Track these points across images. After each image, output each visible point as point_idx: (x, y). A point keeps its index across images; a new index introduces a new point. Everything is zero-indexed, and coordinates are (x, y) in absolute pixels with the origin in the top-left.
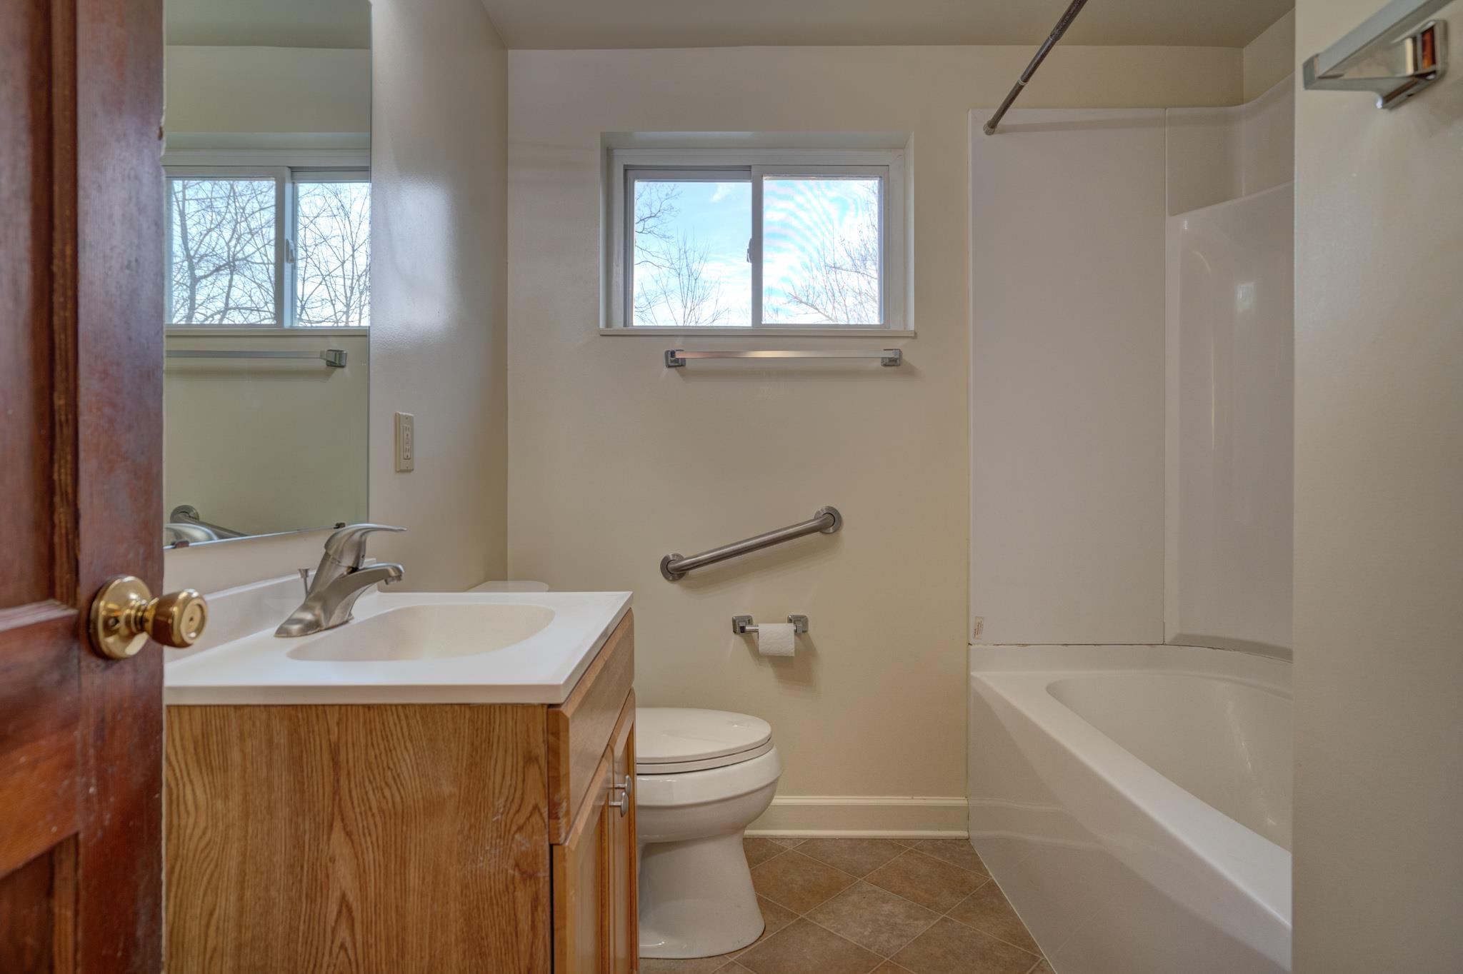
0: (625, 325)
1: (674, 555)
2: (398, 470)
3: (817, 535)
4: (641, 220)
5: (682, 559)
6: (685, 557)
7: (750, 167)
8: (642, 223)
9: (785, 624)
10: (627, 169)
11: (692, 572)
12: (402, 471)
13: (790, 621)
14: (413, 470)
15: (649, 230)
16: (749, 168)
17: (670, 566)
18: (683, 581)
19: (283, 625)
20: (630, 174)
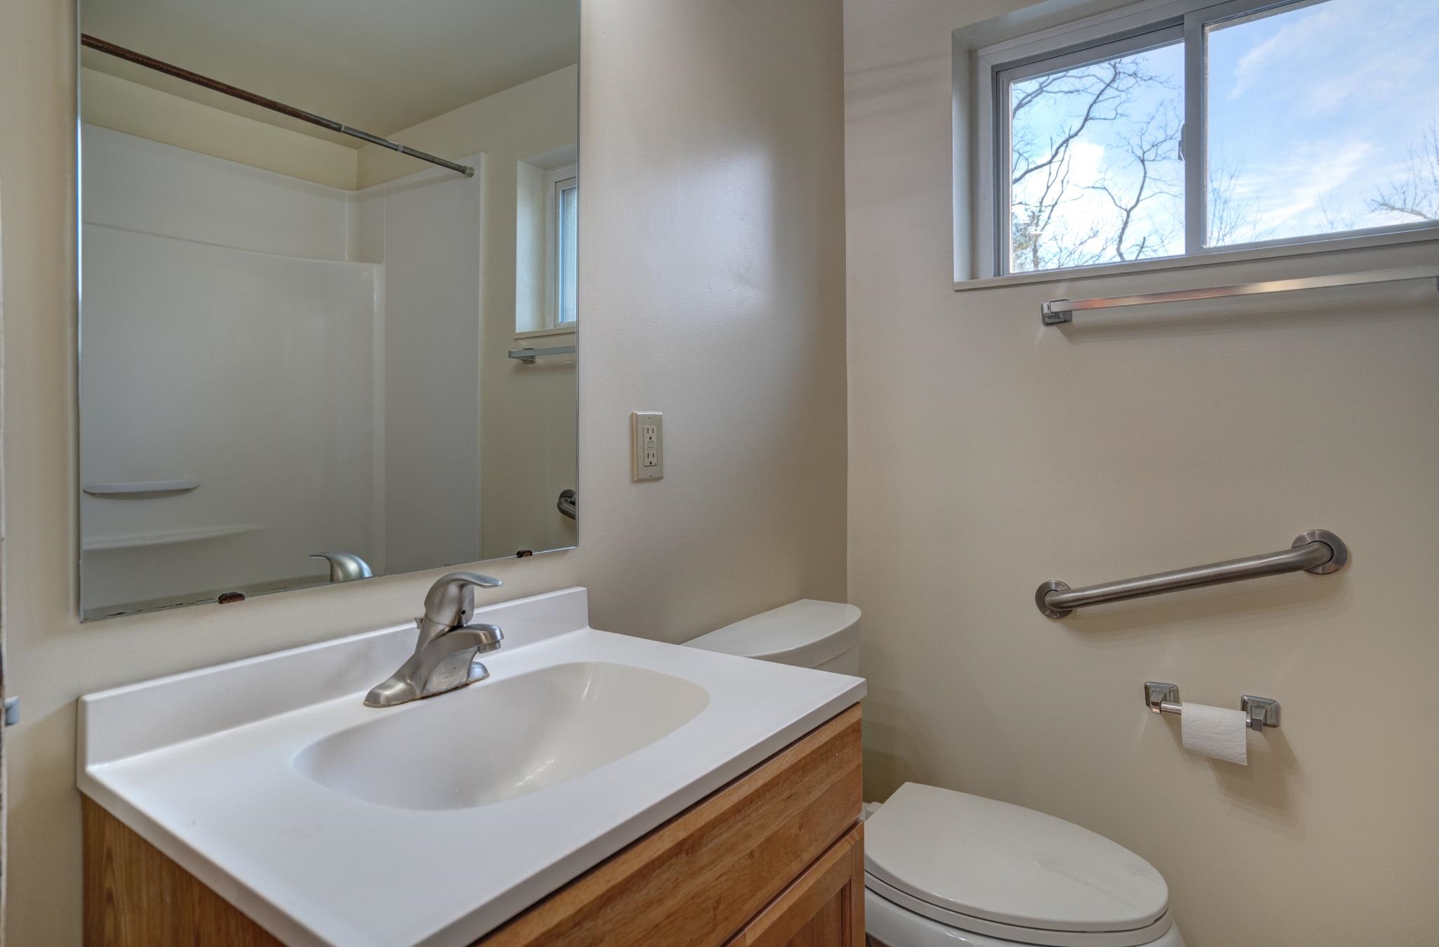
0: (997, 273)
1: (1057, 584)
2: (635, 479)
3: (1300, 575)
4: (1153, 146)
5: (1069, 590)
6: (1072, 587)
7: (1182, 17)
8: (1154, 150)
9: (1236, 711)
10: (997, 72)
11: (1080, 610)
12: (640, 481)
13: (1244, 706)
14: (662, 478)
15: (1164, 156)
16: (1178, 21)
17: (1049, 598)
18: (1067, 619)
19: (374, 689)
20: (1003, 76)
